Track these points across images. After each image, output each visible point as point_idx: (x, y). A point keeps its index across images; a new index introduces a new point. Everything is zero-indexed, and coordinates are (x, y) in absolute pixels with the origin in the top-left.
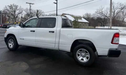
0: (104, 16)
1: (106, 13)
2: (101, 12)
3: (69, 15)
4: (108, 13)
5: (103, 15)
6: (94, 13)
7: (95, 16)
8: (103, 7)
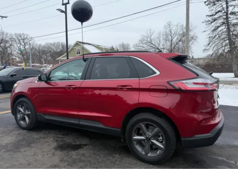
0: (154, 48)
1: (158, 42)
2: (149, 40)
3: (91, 46)
4: (161, 43)
5: (152, 45)
6: (138, 43)
7: (140, 47)
8: (152, 31)
